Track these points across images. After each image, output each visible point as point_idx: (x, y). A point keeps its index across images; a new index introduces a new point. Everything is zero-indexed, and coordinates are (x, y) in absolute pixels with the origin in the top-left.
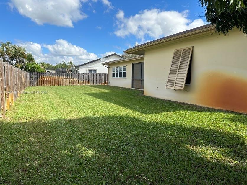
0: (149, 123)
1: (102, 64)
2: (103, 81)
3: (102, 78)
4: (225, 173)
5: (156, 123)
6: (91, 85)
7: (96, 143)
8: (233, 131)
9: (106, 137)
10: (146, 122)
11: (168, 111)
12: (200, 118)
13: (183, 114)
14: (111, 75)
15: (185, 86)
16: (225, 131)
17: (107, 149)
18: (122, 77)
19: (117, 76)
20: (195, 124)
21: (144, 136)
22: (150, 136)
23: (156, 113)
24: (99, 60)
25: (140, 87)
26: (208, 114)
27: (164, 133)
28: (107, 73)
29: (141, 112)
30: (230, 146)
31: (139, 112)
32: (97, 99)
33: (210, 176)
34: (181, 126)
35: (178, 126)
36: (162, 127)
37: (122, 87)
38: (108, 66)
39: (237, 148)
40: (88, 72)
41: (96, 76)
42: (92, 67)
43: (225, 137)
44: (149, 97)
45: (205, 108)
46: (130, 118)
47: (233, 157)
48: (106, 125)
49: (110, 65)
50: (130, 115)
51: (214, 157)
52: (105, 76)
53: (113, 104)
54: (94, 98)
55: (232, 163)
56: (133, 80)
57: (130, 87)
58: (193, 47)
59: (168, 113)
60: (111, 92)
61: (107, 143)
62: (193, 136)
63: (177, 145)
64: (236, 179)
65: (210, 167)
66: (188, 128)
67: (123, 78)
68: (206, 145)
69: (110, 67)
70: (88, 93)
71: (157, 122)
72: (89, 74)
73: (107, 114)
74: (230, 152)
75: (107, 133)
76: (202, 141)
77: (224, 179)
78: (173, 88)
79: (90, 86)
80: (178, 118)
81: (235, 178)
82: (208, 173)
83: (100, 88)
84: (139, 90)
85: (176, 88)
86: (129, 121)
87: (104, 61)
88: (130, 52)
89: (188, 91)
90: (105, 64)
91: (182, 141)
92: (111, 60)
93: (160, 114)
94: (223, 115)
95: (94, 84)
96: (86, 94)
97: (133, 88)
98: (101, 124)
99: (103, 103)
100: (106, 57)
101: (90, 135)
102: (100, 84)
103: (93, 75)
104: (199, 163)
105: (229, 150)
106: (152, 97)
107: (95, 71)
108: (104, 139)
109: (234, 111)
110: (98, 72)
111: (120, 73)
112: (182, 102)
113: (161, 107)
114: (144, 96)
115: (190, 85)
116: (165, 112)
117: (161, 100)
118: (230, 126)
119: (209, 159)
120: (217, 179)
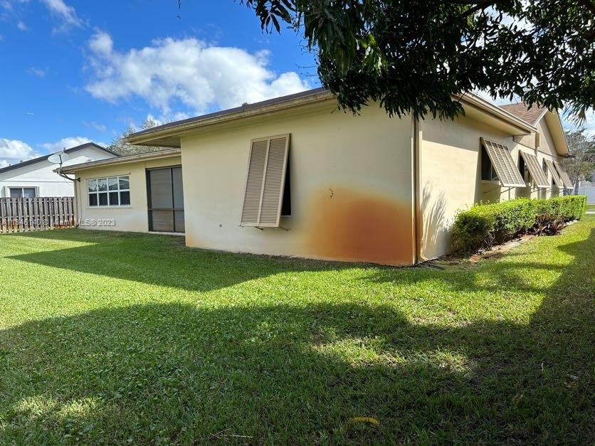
0: (216, 310)
1: (54, 171)
2: (61, 217)
3: (56, 211)
4: (387, 385)
5: (232, 308)
6: (22, 230)
7: (86, 383)
8: (384, 302)
9: (110, 365)
10: (207, 309)
11: (252, 278)
12: (321, 284)
13: (284, 279)
14: (86, 200)
15: (282, 219)
16: (370, 303)
17: (121, 393)
18: (117, 204)
19: (103, 202)
20: (314, 297)
21: (211, 343)
22: (225, 340)
23: (226, 286)
24: (45, 158)
25: (173, 229)
26: (332, 274)
27: (254, 327)
28: (73, 195)
29: (189, 288)
30: (384, 331)
31: (184, 288)
32: (55, 269)
33: (362, 397)
34: (287, 306)
35: (279, 307)
36: (247, 316)
37: (120, 232)
38: (73, 177)
39: (396, 334)
40: (8, 195)
41: (36, 205)
42: (22, 180)
43: (372, 317)
44: (201, 249)
45: (324, 262)
46: (164, 306)
47: (394, 352)
48: (101, 334)
49: (79, 172)
50: (163, 301)
51: (360, 358)
52: (65, 204)
53: (107, 278)
54: (43, 267)
55: (394, 362)
56: (150, 212)
57: (145, 229)
58: (290, 135)
59: (253, 281)
60: (90, 246)
61: (118, 377)
62: (314, 324)
63: (287, 348)
64: (407, 392)
65: (359, 380)
66: (301, 309)
67: (122, 206)
68: (342, 337)
69: (79, 180)
70: (17, 254)
71: (233, 305)
72: (14, 200)
73: (96, 306)
74: (386, 343)
75: (110, 354)
76: (332, 331)
77: (387, 397)
78: (257, 224)
79: (19, 234)
80: (276, 289)
81: (404, 390)
82: (358, 393)
83: (52, 238)
84: (172, 236)
85: (262, 225)
86: (164, 315)
87: (61, 164)
88: (140, 139)
89: (287, 230)
90: (63, 172)
91: (296, 338)
92: (81, 159)
93: (236, 286)
94: (358, 272)
95: (32, 228)
96: (11, 257)
97: (152, 233)
98: (87, 334)
99: (75, 279)
100: (67, 152)
101: (60, 367)
102: (52, 228)
103: (25, 202)
104: (338, 376)
105: (384, 340)
106: (208, 250)
107: (32, 191)
108: (107, 370)
109: (377, 263)
110: (42, 194)
111: (113, 196)
112: (276, 255)
113: (235, 270)
114: (189, 249)
115: (289, 216)
116: (246, 280)
117: (232, 254)
118: (377, 293)
119: (352, 364)
120: (376, 400)
